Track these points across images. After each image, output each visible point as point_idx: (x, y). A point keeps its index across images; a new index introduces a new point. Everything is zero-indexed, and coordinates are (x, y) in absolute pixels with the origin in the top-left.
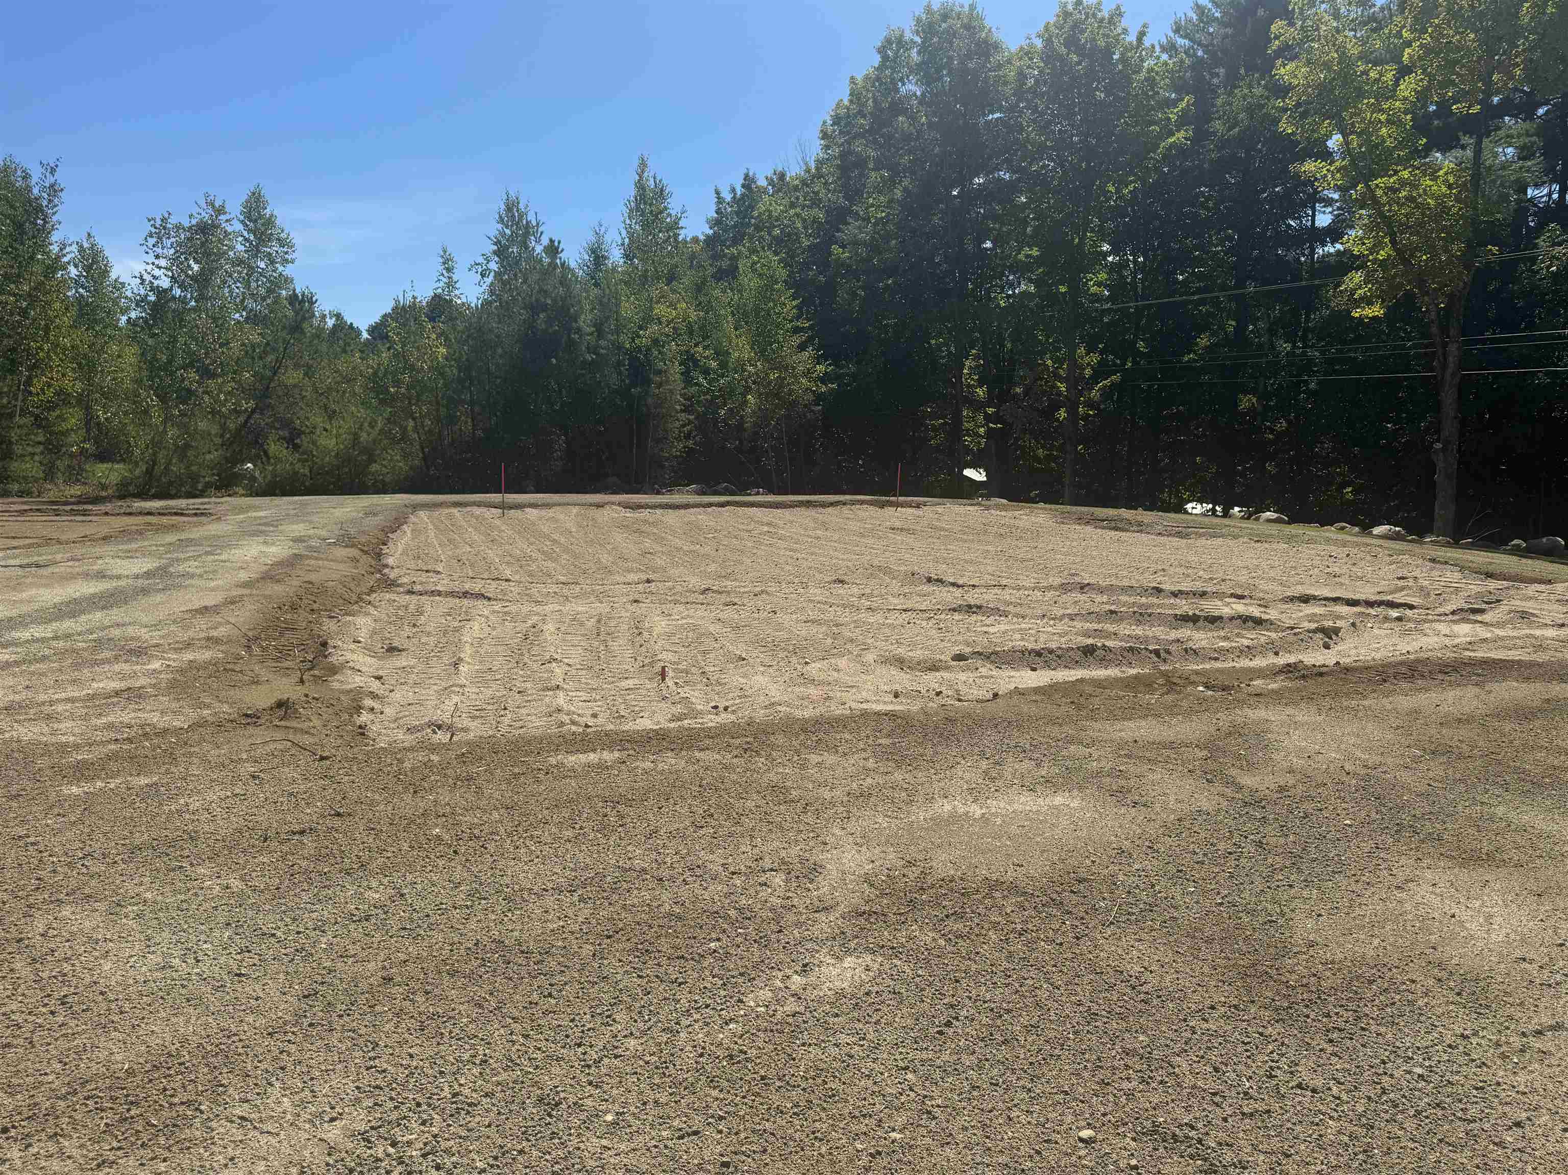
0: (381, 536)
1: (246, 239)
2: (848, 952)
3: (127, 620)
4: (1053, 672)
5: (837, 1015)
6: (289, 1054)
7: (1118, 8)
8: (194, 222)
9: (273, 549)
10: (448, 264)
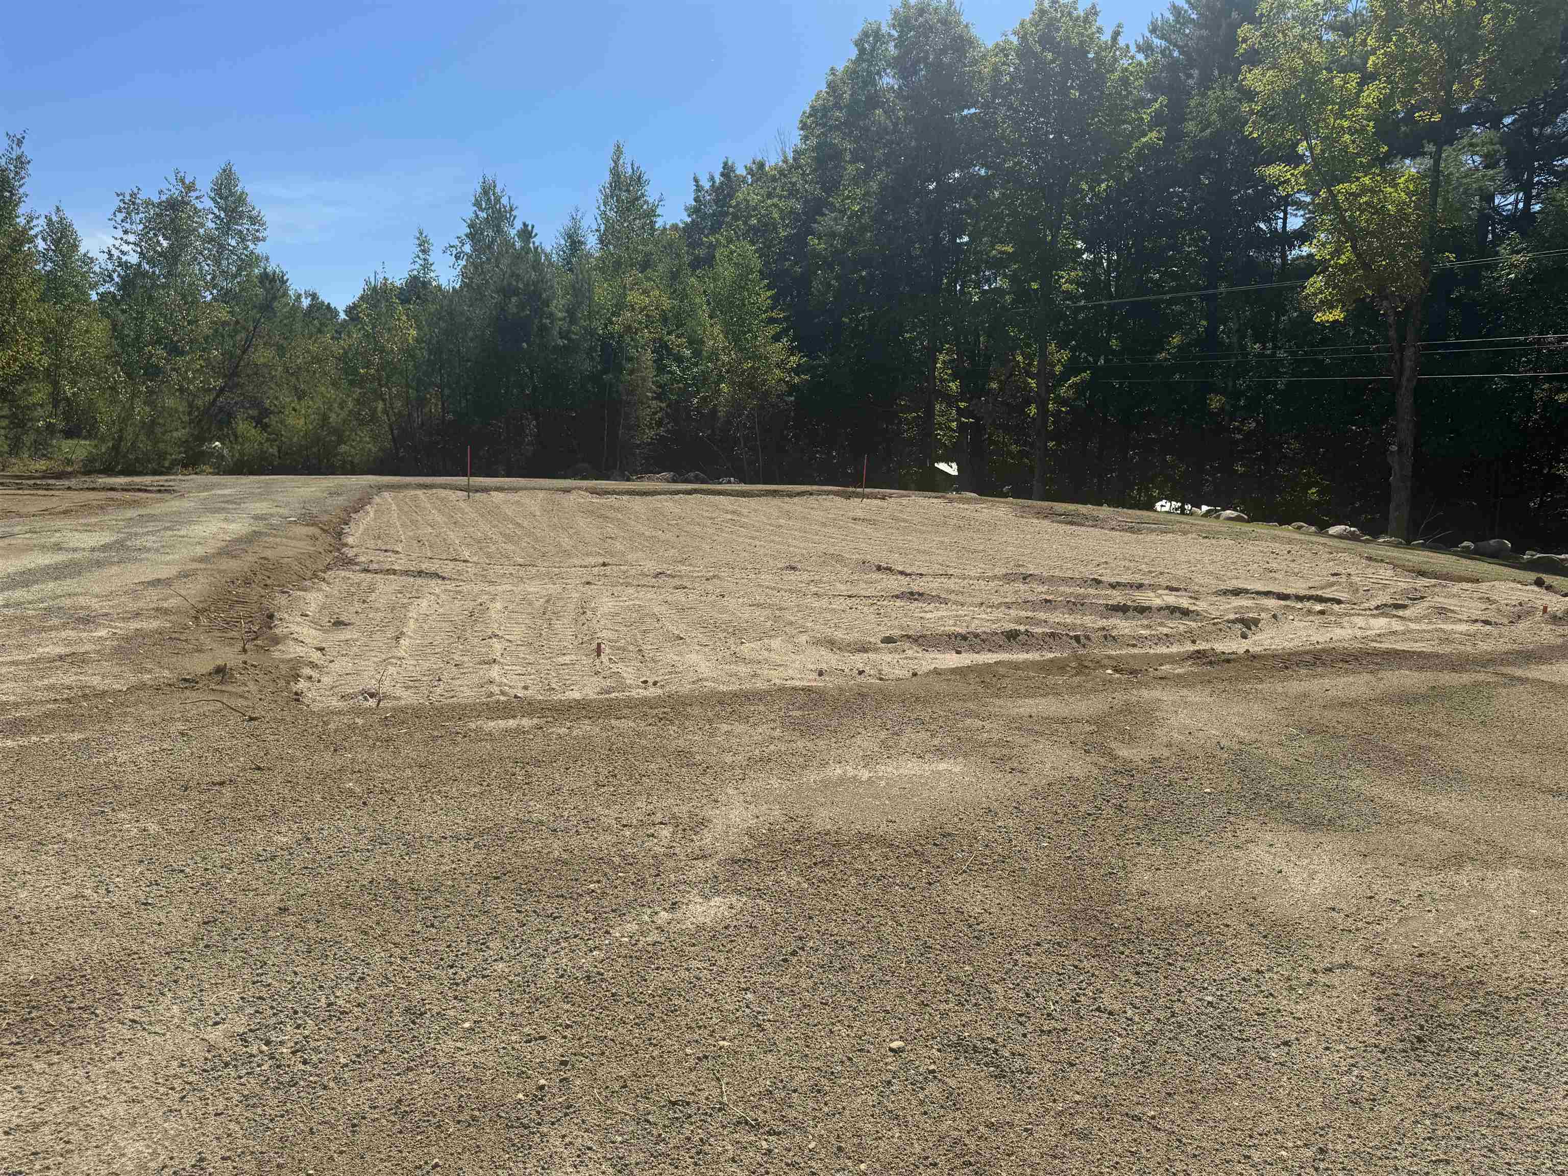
0: (343, 515)
1: (218, 217)
2: (718, 893)
3: (78, 590)
4: (976, 655)
5: (694, 945)
6: (183, 970)
7: (1094, 7)
8: (164, 198)
9: (233, 526)
10: (424, 246)
